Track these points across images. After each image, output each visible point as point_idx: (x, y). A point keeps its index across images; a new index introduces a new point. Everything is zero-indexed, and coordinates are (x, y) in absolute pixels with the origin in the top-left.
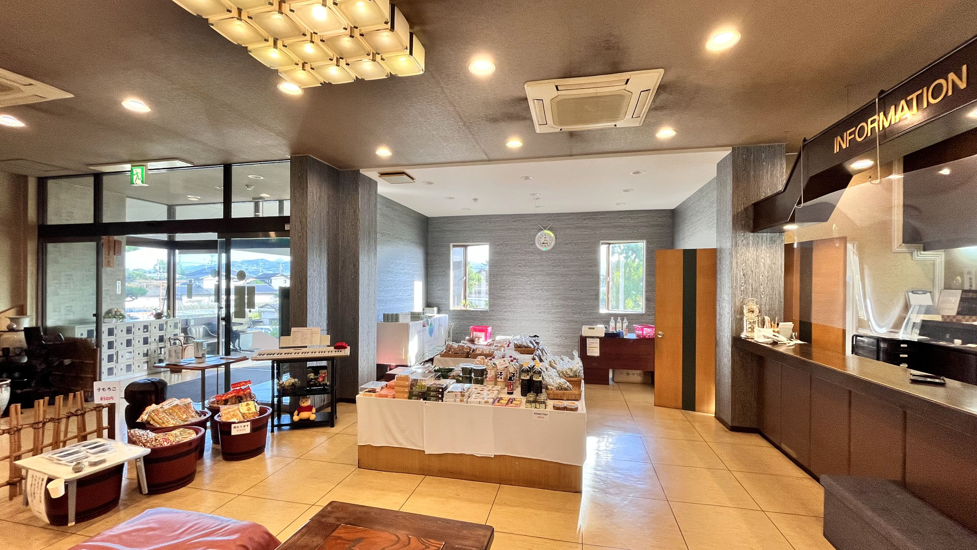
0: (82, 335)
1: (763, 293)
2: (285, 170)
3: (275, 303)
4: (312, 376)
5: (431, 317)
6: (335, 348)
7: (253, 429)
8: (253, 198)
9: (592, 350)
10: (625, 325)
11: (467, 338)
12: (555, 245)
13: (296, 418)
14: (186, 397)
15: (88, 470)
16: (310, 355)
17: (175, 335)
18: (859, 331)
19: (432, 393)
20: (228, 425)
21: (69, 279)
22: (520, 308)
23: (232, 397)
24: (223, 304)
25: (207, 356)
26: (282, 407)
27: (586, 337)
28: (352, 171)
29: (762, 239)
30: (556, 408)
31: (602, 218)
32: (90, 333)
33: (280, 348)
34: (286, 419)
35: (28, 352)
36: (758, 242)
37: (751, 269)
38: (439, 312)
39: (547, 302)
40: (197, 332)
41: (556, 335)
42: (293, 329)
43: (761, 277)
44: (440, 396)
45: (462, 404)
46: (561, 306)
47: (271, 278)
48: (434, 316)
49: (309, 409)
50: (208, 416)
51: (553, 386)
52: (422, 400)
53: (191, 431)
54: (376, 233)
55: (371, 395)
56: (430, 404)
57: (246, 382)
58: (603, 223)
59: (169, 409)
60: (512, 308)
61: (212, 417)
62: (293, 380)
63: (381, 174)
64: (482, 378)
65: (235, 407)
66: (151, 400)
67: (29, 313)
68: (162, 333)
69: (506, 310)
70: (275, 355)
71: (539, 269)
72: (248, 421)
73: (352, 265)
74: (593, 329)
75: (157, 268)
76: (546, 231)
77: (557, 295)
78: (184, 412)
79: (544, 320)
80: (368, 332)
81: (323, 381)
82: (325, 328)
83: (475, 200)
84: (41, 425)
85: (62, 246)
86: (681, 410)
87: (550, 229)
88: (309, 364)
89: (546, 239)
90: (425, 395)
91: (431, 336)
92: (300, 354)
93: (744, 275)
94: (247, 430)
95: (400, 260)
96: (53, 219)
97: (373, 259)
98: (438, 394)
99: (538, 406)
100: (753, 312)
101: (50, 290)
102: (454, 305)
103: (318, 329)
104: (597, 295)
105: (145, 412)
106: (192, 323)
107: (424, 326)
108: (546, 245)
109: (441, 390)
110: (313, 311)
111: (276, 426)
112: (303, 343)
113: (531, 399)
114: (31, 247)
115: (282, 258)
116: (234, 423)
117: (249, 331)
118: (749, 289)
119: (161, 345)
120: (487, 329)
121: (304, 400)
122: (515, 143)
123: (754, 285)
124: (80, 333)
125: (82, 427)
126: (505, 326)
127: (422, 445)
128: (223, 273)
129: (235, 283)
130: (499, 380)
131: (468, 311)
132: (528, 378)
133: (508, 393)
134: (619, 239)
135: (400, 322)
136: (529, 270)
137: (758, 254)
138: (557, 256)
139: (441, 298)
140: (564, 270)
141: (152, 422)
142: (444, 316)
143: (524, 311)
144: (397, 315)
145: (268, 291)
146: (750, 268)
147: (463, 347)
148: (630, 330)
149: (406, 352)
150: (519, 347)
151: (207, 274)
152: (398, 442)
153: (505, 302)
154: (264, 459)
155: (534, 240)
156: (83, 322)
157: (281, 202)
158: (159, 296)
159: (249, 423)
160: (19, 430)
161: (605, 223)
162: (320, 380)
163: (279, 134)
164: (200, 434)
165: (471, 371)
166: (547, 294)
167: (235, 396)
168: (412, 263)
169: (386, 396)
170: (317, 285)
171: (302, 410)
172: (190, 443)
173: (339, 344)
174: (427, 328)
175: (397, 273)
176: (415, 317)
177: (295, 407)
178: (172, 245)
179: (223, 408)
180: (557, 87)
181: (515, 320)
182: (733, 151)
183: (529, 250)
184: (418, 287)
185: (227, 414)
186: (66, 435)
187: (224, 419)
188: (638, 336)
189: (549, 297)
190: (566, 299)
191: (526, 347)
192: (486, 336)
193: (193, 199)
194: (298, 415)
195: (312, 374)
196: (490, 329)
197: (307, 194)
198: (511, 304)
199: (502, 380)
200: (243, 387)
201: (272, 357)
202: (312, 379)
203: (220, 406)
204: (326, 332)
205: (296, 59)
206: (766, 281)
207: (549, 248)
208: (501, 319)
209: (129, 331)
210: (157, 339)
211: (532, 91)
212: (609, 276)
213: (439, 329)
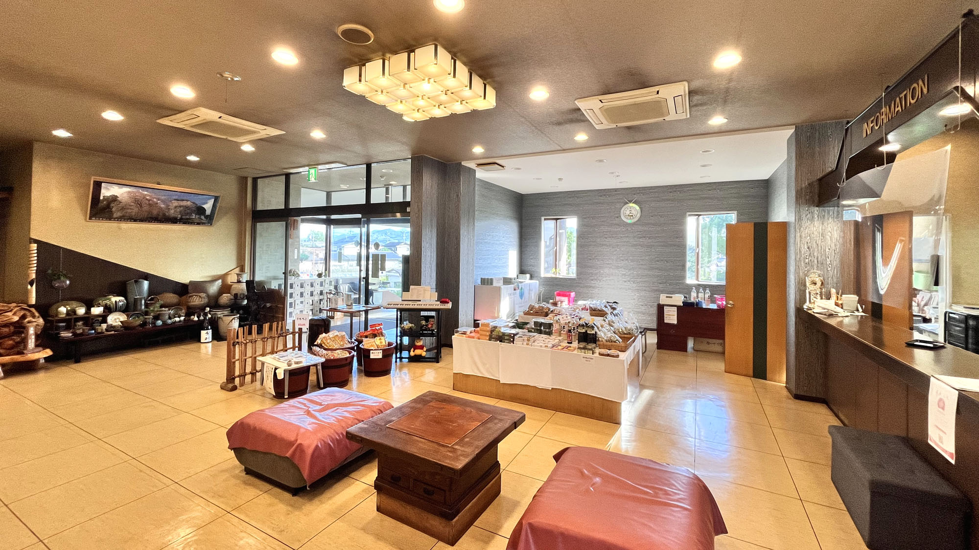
0: (275, 287)
1: (830, 266)
2: (407, 166)
3: (399, 268)
4: (424, 323)
5: (522, 282)
6: (441, 303)
7: (384, 356)
8: (385, 185)
9: (670, 318)
10: (707, 296)
11: (551, 301)
12: (640, 217)
13: (412, 354)
14: (342, 331)
15: (294, 366)
16: (423, 307)
17: (330, 290)
18: (953, 307)
19: (506, 338)
20: (368, 351)
21: (268, 248)
22: (606, 277)
23: (370, 334)
24: (363, 268)
25: (354, 304)
26: (403, 346)
27: (664, 305)
28: (455, 163)
29: (829, 213)
30: (600, 354)
31: (688, 190)
32: (280, 285)
33: (402, 300)
34: (405, 354)
35: (248, 298)
36: (824, 216)
37: (816, 242)
38: (531, 278)
39: (632, 271)
40: (344, 288)
41: (641, 303)
42: (412, 287)
43: (827, 250)
44: (512, 340)
45: (528, 346)
46: (646, 275)
47: (397, 246)
48: (525, 282)
49: (421, 347)
50: (355, 344)
51: (603, 338)
52: (498, 342)
53: (346, 352)
54: (474, 211)
55: (463, 336)
56: (504, 345)
57: (379, 324)
58: (690, 195)
59: (333, 337)
60: (598, 276)
61: (358, 346)
62: (411, 325)
63: (478, 165)
64: (549, 330)
65: (372, 340)
66: (322, 331)
67: (246, 272)
68: (322, 288)
69: (592, 278)
70: (399, 305)
71: (625, 240)
72: (380, 350)
73: (455, 238)
74: (671, 297)
75: (311, 237)
76: (631, 205)
77: (642, 265)
78: (341, 341)
79: (629, 289)
80: (467, 292)
81: (432, 327)
82: (434, 287)
83: (560, 179)
84: (266, 339)
85: (265, 224)
86: (752, 378)
87: (635, 203)
88: (423, 313)
89: (631, 212)
90: (501, 338)
91: (522, 299)
92: (416, 305)
93: (808, 248)
94: (380, 356)
95: (496, 232)
96: (260, 207)
97: (471, 232)
98: (511, 339)
99: (586, 352)
100: (815, 284)
101: (257, 254)
102: (545, 272)
103: (428, 288)
104: (684, 266)
105: (319, 338)
106: (341, 282)
107: (515, 290)
108: (632, 217)
109: (512, 335)
110: (425, 274)
111: (399, 358)
112: (417, 298)
113: (582, 346)
114: (249, 225)
115: (405, 230)
116: (372, 350)
117: (380, 290)
118: (814, 261)
119: (321, 297)
120: (570, 295)
121: (418, 341)
122: (581, 137)
123: (820, 257)
124: (274, 285)
125: (285, 345)
126: (591, 293)
127: (498, 376)
128: (364, 243)
129: (372, 250)
130: (562, 332)
131: (557, 278)
132: (584, 331)
133: (568, 343)
134: (707, 211)
135: (494, 285)
136: (615, 241)
137: (823, 228)
138: (643, 228)
139: (533, 266)
140: (650, 240)
141: (323, 345)
142: (535, 282)
143: (610, 280)
144: (492, 280)
145: (394, 257)
146: (814, 242)
147: (543, 307)
148: (712, 300)
149: (499, 311)
150: (594, 311)
151: (347, 242)
152: (481, 373)
153: (592, 271)
154: (390, 379)
155: (620, 213)
156: (275, 278)
157: (405, 187)
158: (312, 261)
159: (381, 351)
160: (256, 341)
161: (692, 195)
162: (430, 326)
163: (403, 143)
164: (351, 354)
165: (541, 324)
166: (632, 264)
167: (372, 333)
168: (507, 235)
169: (473, 337)
170: (429, 254)
171: (416, 348)
172: (346, 359)
173: (443, 300)
174: (518, 291)
175: (493, 244)
176: (507, 281)
177: (412, 346)
178: (329, 222)
179: (364, 339)
180: (600, 101)
181: (601, 288)
182: (796, 129)
183: (614, 222)
184: (513, 256)
185: (367, 344)
186: (277, 349)
187: (366, 347)
188: (718, 306)
189: (633, 266)
190: (652, 269)
191: (600, 311)
192: (569, 301)
193: (343, 187)
194: (414, 352)
195: (424, 321)
196: (573, 294)
197: (422, 185)
198: (597, 273)
199: (565, 333)
200: (377, 328)
201: (397, 306)
202: (424, 325)
203: (363, 338)
204: (435, 290)
205: (413, 108)
206: (833, 254)
207: (636, 220)
208: (587, 287)
209: (302, 287)
210: (319, 293)
211: (582, 105)
212: (698, 246)
213: (529, 293)
